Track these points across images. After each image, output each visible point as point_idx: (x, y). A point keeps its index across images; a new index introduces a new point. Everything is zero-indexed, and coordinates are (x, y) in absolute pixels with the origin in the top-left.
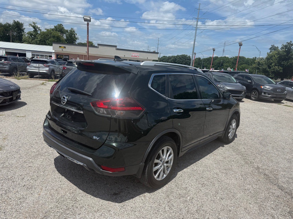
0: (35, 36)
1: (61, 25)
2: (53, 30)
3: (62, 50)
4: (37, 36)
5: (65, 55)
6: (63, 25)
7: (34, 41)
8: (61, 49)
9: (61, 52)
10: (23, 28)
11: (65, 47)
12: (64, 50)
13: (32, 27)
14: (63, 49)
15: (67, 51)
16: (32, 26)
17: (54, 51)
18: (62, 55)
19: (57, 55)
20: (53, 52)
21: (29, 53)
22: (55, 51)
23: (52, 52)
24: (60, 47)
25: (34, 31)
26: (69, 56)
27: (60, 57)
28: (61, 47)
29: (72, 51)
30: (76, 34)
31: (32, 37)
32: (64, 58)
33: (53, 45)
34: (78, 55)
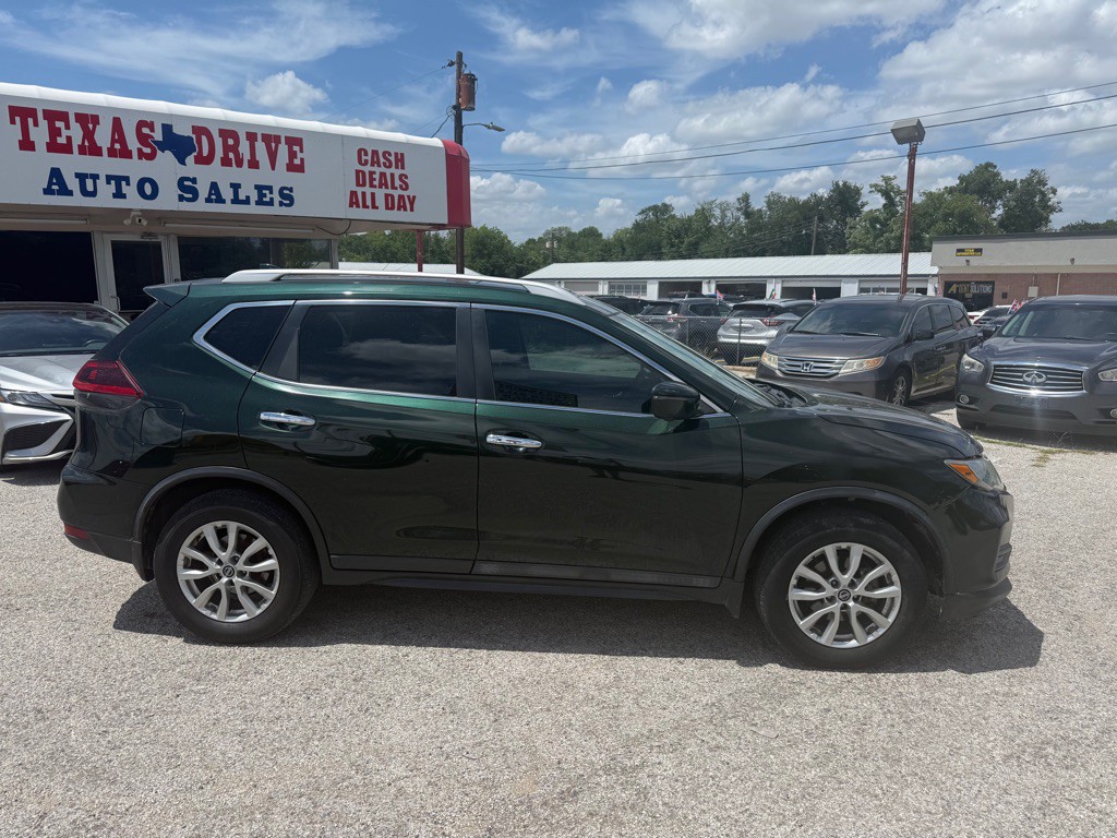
0: (884, 224)
1: (989, 165)
2: (951, 190)
3: (968, 261)
4: (891, 223)
5: (977, 283)
6: (995, 167)
7: (881, 241)
8: (962, 260)
9: (962, 272)
10: (859, 203)
11: (979, 251)
12: (975, 261)
13: (879, 195)
14: (968, 258)
15: (987, 264)
16: (879, 191)
17: (935, 270)
18: (965, 282)
19: (948, 285)
20: (934, 276)
21: (850, 285)
22: (941, 268)
23: (928, 275)
24: (959, 251)
25: (884, 205)
26: (993, 283)
27: (957, 289)
28: (963, 250)
29: (1008, 264)
30: (1054, 192)
31: (874, 228)
32: (974, 295)
33: (935, 246)
34: (1036, 275)
